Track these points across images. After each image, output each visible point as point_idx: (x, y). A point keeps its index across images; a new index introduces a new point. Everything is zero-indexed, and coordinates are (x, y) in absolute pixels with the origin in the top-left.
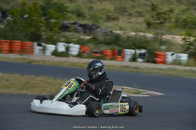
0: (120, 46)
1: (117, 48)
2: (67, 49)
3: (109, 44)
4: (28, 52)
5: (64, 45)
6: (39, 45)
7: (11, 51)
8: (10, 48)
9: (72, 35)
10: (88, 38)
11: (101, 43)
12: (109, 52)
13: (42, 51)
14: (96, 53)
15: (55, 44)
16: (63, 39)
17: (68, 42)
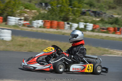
0: (119, 25)
1: (117, 26)
2: (85, 26)
3: (112, 23)
4: (62, 28)
5: (83, 24)
6: (68, 24)
7: (51, 27)
8: (51, 25)
9: (88, 18)
10: (98, 19)
11: (106, 23)
12: (112, 29)
13: (69, 28)
14: (103, 29)
15: (78, 23)
16: (82, 20)
17: (86, 22)
